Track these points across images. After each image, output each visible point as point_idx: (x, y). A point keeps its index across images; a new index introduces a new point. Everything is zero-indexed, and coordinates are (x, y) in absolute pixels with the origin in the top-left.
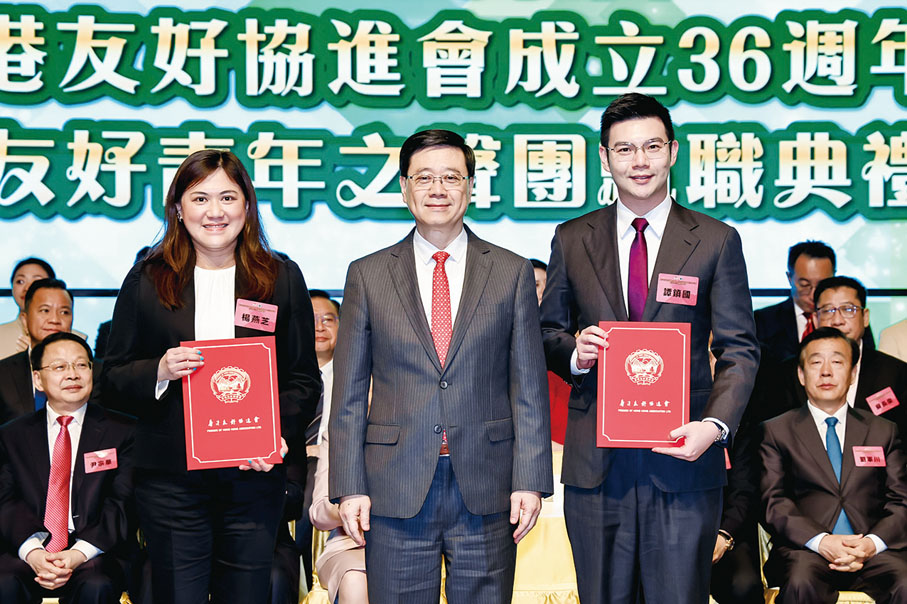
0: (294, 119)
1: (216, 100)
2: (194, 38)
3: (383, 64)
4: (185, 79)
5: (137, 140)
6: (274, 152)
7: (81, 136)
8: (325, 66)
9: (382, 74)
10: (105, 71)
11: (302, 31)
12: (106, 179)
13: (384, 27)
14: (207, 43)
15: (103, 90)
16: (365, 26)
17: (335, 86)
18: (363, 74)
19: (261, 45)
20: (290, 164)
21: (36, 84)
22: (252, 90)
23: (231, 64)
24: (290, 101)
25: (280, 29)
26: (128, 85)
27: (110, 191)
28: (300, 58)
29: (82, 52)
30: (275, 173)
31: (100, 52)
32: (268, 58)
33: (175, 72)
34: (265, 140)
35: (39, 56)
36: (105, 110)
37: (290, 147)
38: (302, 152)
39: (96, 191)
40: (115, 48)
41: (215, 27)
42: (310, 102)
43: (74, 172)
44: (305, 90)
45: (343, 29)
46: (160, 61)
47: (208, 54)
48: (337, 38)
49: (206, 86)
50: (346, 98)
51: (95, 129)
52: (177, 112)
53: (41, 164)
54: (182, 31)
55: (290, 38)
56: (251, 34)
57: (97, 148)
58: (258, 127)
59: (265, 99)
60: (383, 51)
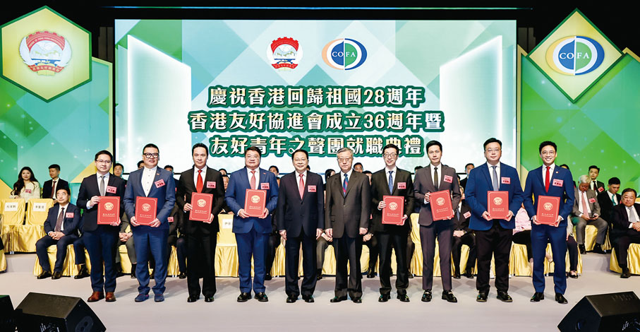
0: (279, 134)
1: (262, 130)
2: (258, 117)
3: (299, 122)
4: (256, 126)
5: (246, 139)
6: (275, 142)
7: (234, 139)
8: (286, 123)
9: (299, 124)
10: (239, 125)
11: (281, 115)
12: (239, 148)
13: (299, 114)
14: (261, 118)
15: (239, 129)
16: (295, 114)
17: (288, 127)
18: (295, 125)
19: (272, 118)
20: (279, 144)
21: (224, 128)
22: (270, 128)
23: (266, 123)
24: (278, 131)
25: (277, 115)
26: (244, 127)
27: (240, 151)
28: (281, 121)
29: (234, 120)
30: (275, 146)
31: (238, 120)
32: (274, 121)
33: (254, 124)
34: (273, 139)
35: (225, 121)
36: (239, 133)
37: (279, 141)
38: (281, 142)
39: (237, 151)
40: (241, 119)
41: (262, 115)
42: (283, 131)
43: (232, 146)
44: (282, 128)
45: (290, 115)
46: (251, 122)
47: (261, 120)
48: (289, 117)
49: (261, 128)
50: (291, 130)
51: (237, 137)
52: (254, 133)
53: (225, 145)
54: (255, 116)
55: (279, 117)
56: (270, 116)
57: (237, 141)
58: (272, 136)
59: (273, 130)
60: (299, 119)
